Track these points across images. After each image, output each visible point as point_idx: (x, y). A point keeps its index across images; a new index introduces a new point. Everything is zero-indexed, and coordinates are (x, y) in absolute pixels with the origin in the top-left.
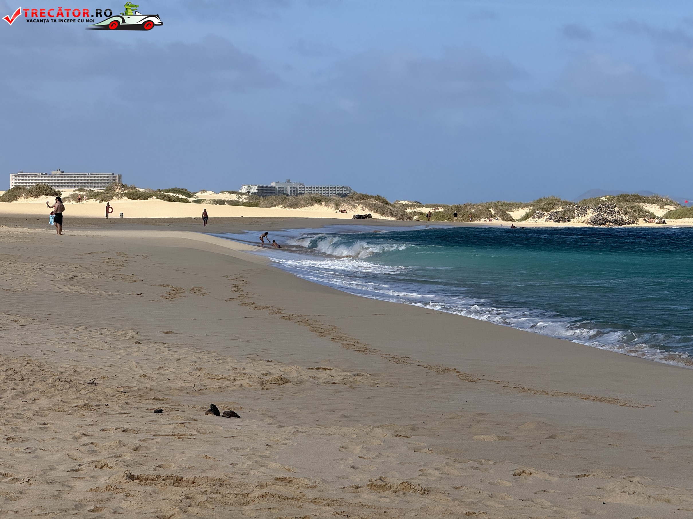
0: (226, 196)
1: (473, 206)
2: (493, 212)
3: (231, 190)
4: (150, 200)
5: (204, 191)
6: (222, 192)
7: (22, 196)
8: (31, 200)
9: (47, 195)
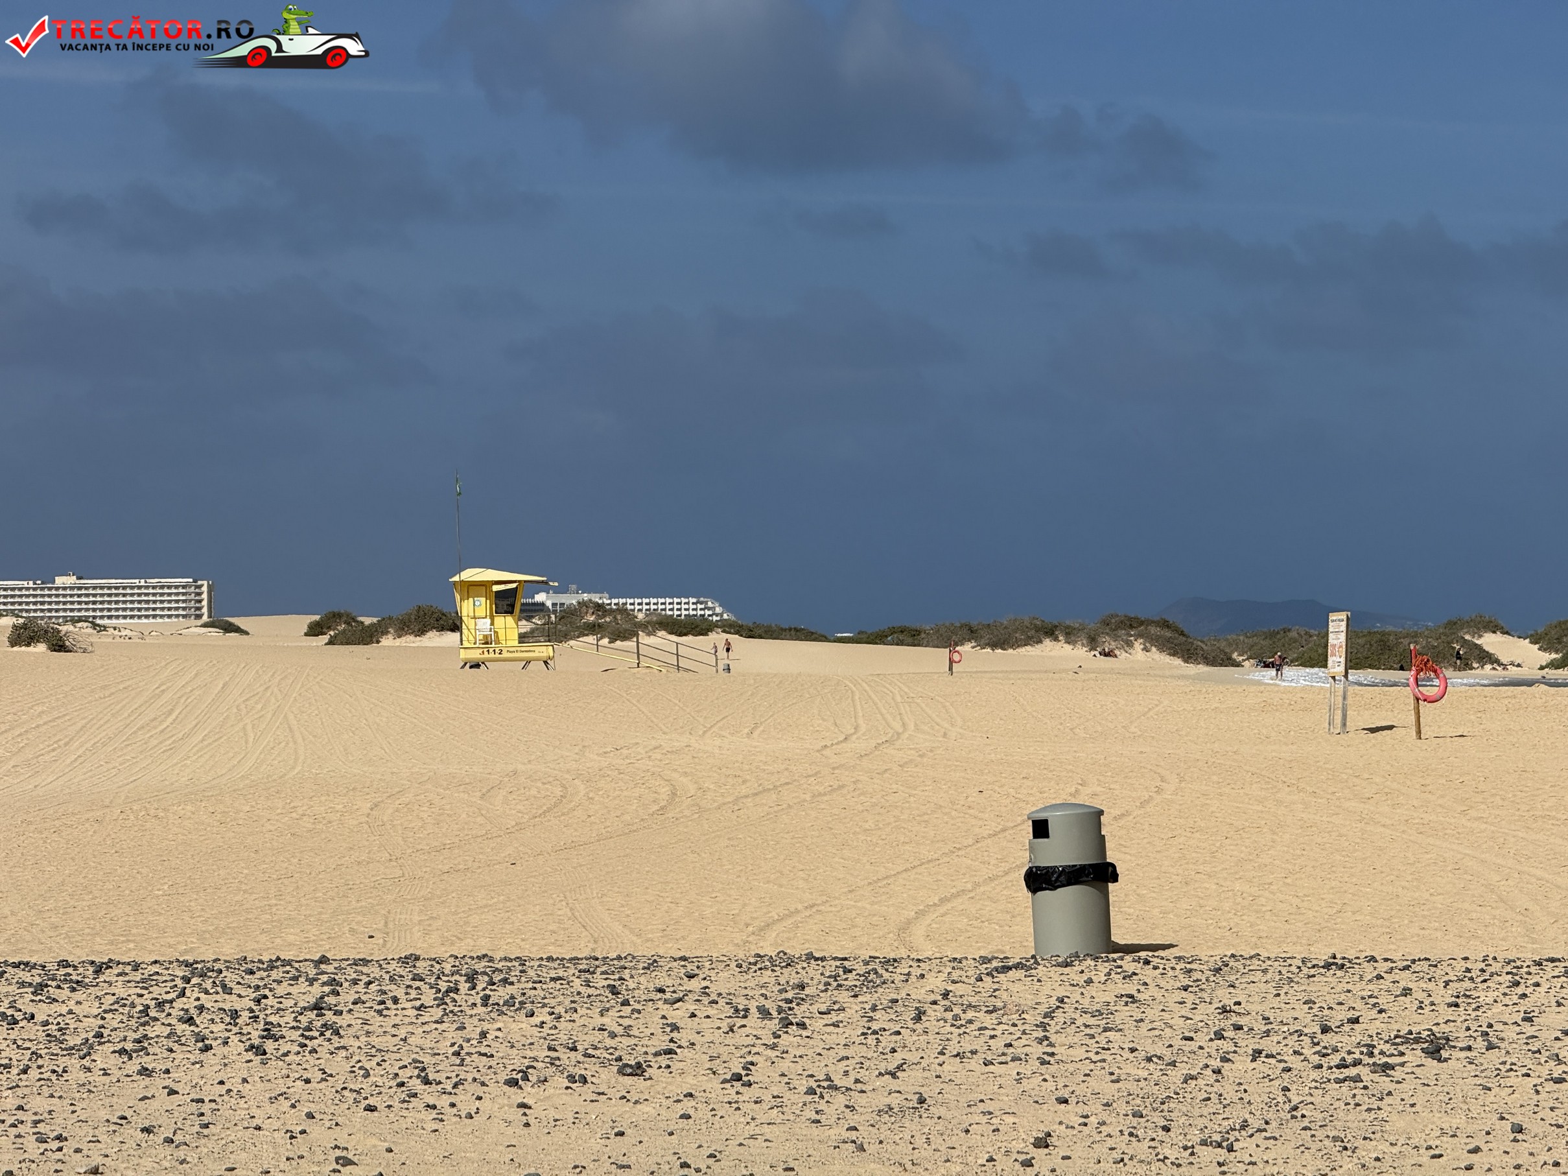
7: (387, 633)
8: (410, 641)
9: (442, 629)
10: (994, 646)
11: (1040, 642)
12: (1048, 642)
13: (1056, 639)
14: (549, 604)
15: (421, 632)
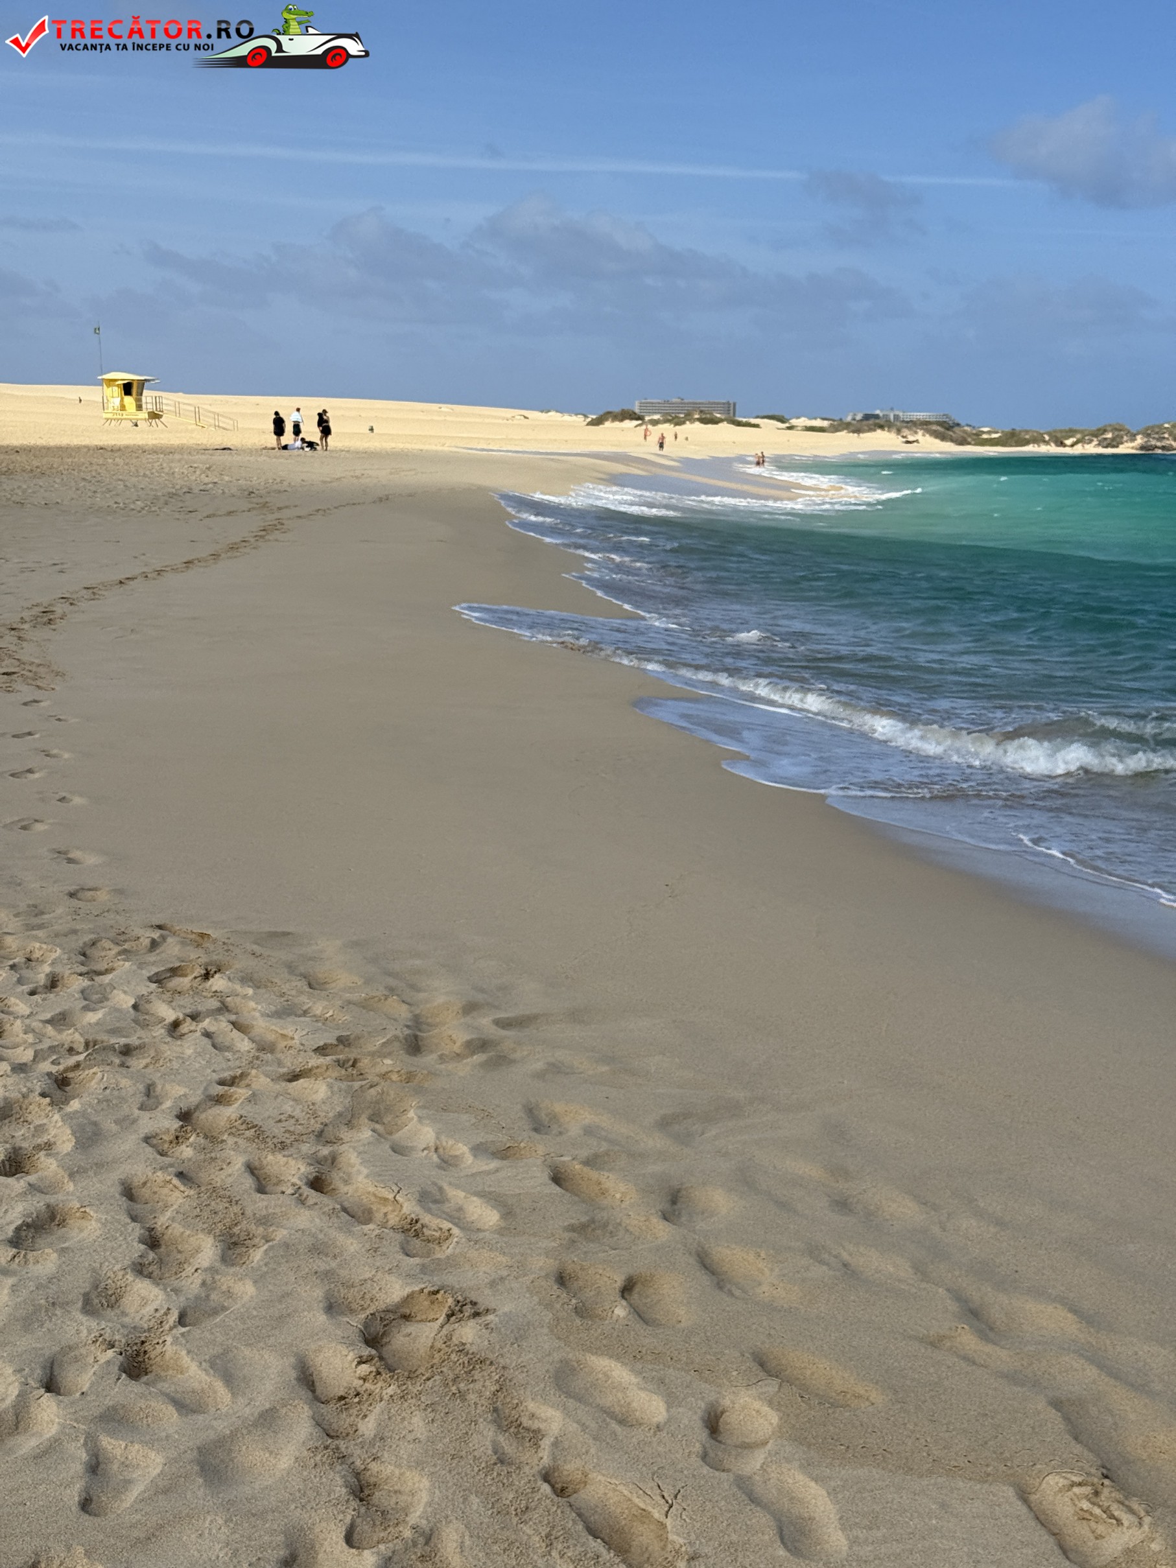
0: (818, 423)
1: (1027, 432)
2: (1047, 438)
3: (824, 416)
4: (721, 425)
5: (798, 418)
6: (815, 418)
7: (607, 420)
8: (617, 424)
9: (632, 419)
10: (854, 432)
11: (875, 430)
12: (879, 431)
13: (883, 430)
14: (881, 415)
15: (622, 420)
